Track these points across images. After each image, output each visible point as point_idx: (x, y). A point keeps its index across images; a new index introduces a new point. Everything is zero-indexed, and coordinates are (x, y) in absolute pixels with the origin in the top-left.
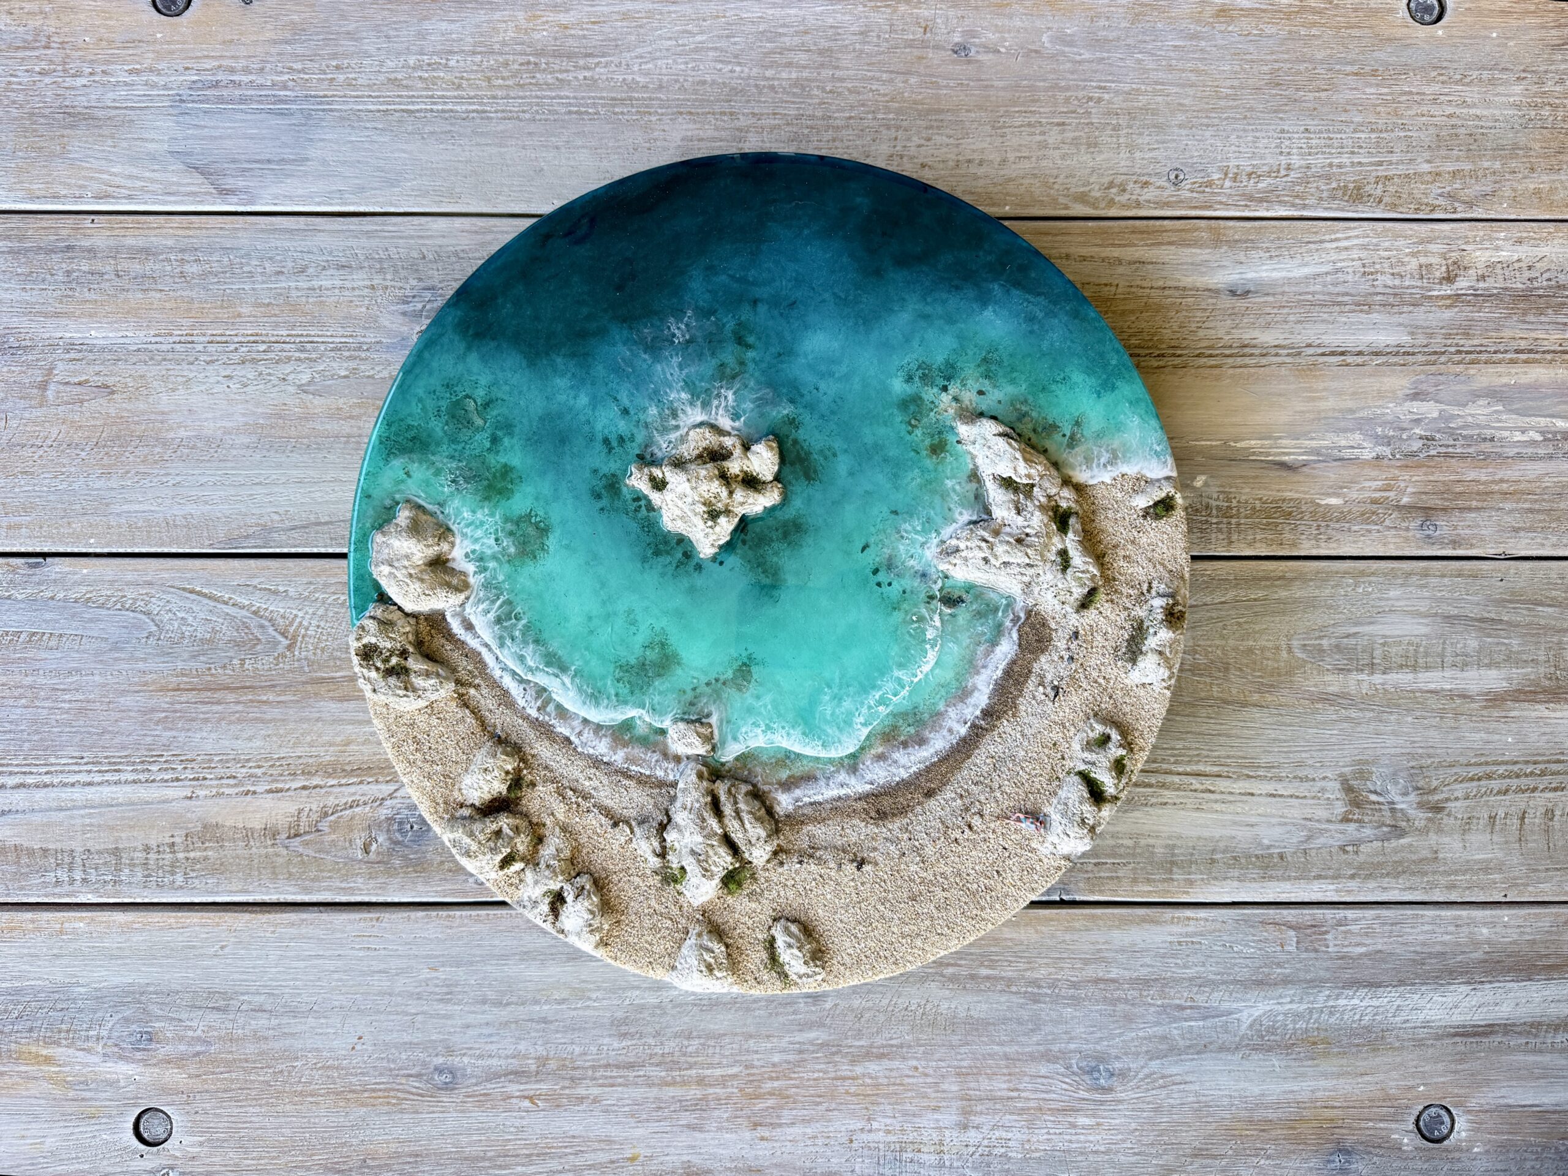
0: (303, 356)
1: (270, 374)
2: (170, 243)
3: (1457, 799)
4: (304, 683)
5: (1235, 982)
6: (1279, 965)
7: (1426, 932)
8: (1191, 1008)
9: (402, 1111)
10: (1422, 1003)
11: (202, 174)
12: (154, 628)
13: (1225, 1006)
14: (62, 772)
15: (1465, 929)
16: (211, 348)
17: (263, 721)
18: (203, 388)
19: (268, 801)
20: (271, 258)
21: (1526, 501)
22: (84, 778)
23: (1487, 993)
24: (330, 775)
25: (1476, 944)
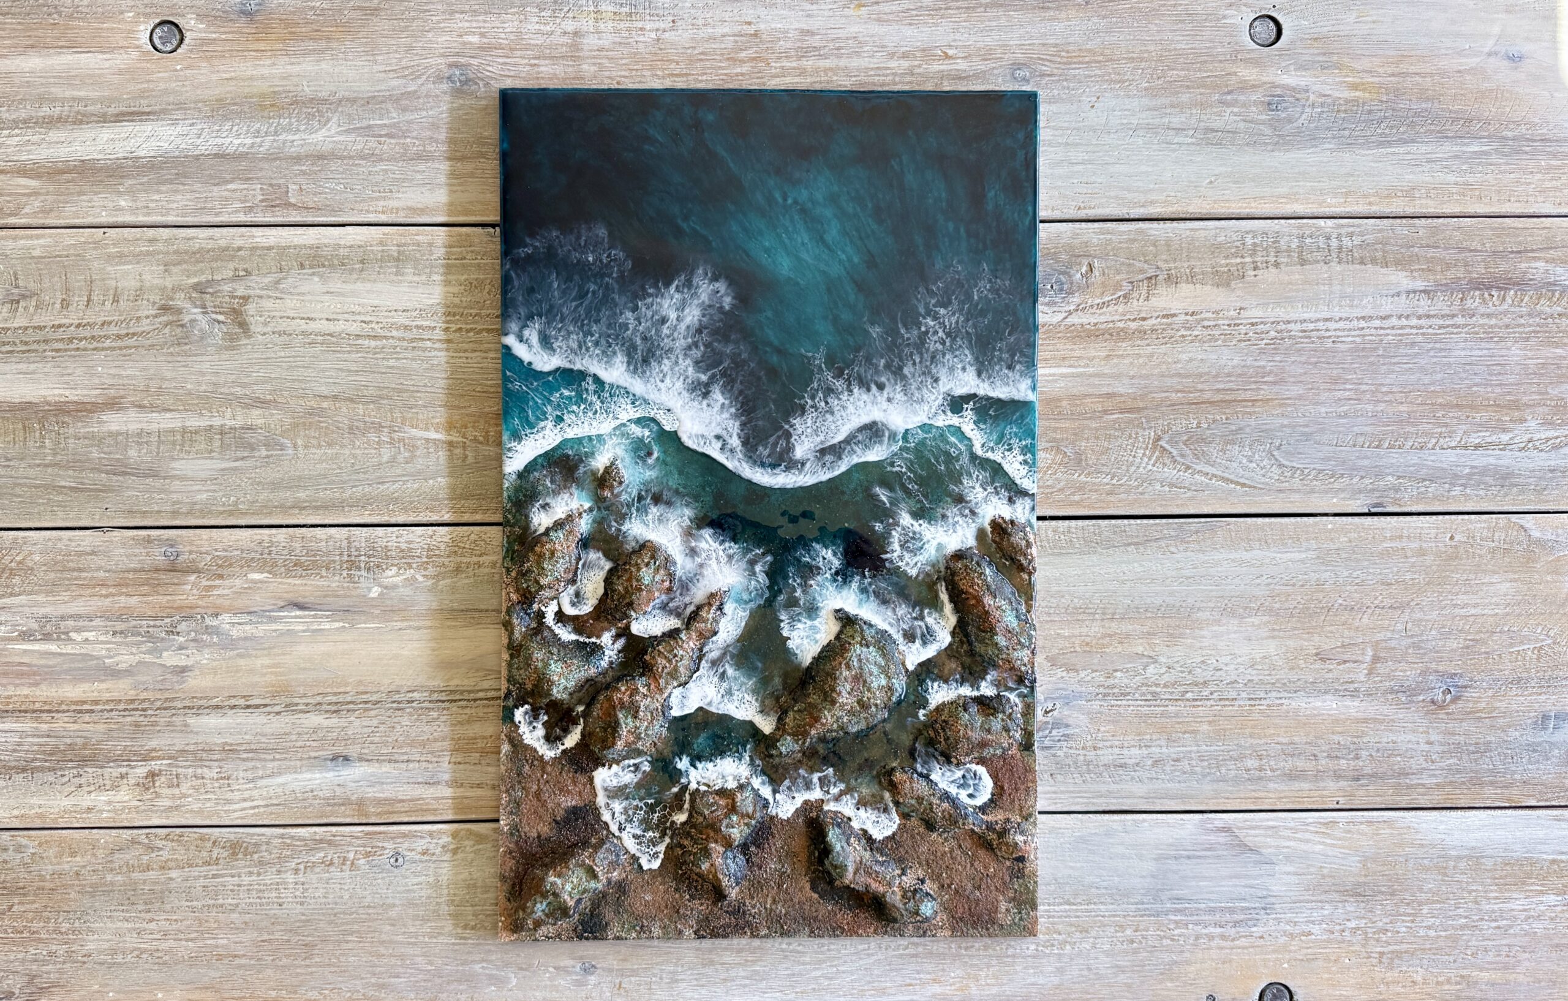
0: (1154, 688)
1: (1182, 672)
2: (1271, 785)
3: (147, 317)
4: (1146, 408)
5: (342, 158)
6: (304, 173)
7: (174, 202)
8: (381, 136)
9: (1056, 46)
10: (179, 141)
11: (1246, 846)
12: (1275, 453)
13: (350, 138)
14: (1350, 330)
15: (139, 204)
16: (1234, 695)
17: (1179, 375)
18: (1239, 660)
19: (1176, 306)
20: (1185, 773)
21: (85, 579)
22: (1332, 325)
23: (121, 150)
24: (1122, 330)
25: (131, 192)
